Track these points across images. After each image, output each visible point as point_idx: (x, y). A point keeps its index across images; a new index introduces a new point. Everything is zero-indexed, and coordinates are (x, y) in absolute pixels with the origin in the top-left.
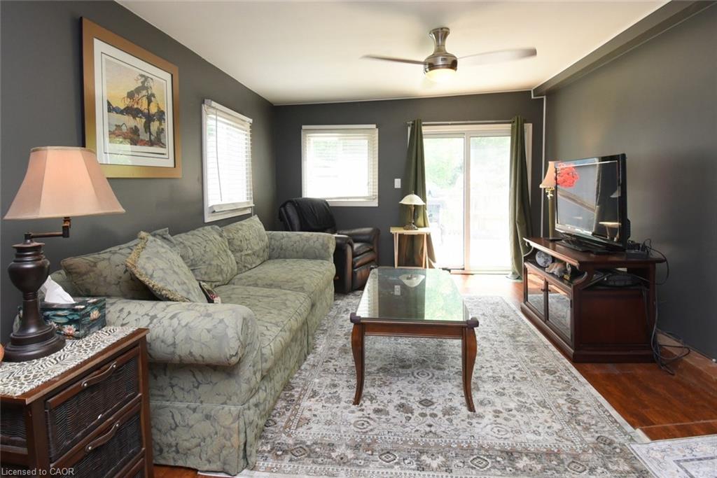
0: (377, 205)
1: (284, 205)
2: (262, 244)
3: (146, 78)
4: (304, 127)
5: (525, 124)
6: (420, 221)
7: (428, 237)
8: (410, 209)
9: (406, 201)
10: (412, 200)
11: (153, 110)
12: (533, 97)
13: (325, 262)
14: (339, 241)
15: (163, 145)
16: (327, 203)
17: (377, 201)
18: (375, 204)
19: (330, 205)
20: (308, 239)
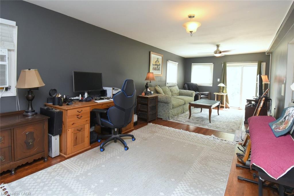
0: (212, 86)
1: (185, 84)
2: (177, 92)
3: (158, 58)
4: (192, 64)
5: (262, 63)
6: (224, 91)
7: (227, 96)
8: (221, 88)
9: (219, 85)
10: (221, 85)
11: (159, 64)
12: (266, 54)
13: (191, 97)
14: (197, 94)
15: (160, 70)
16: (197, 85)
17: (212, 85)
18: (211, 86)
19: (198, 85)
20: (188, 92)
